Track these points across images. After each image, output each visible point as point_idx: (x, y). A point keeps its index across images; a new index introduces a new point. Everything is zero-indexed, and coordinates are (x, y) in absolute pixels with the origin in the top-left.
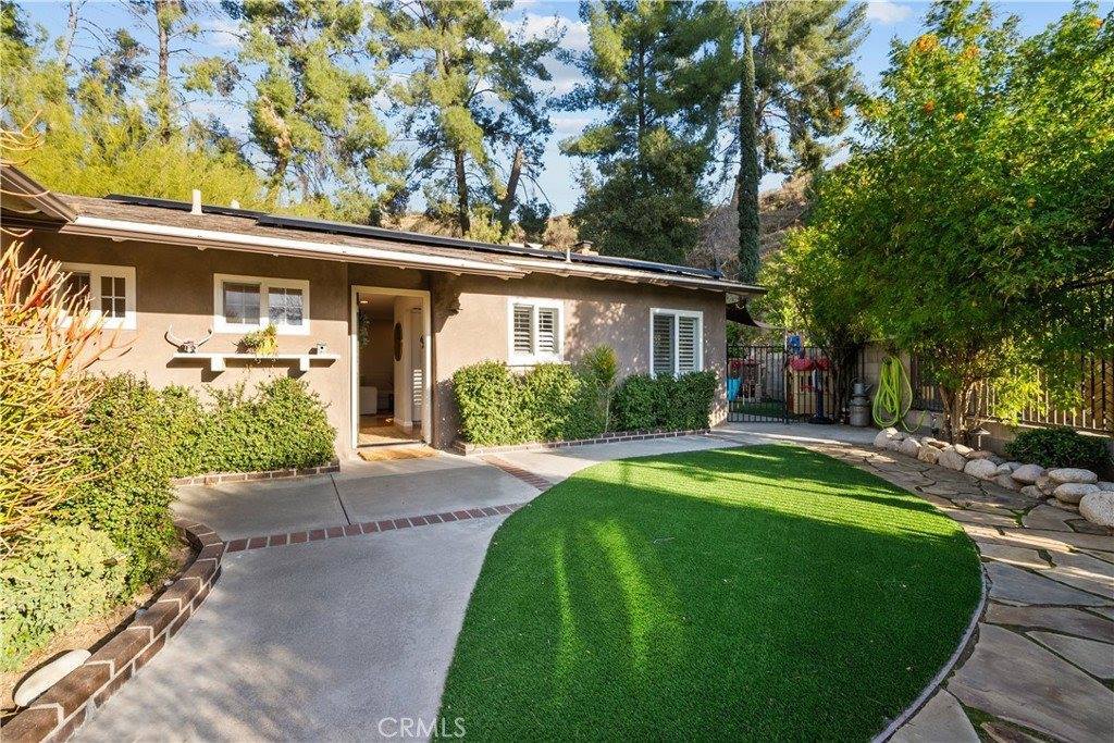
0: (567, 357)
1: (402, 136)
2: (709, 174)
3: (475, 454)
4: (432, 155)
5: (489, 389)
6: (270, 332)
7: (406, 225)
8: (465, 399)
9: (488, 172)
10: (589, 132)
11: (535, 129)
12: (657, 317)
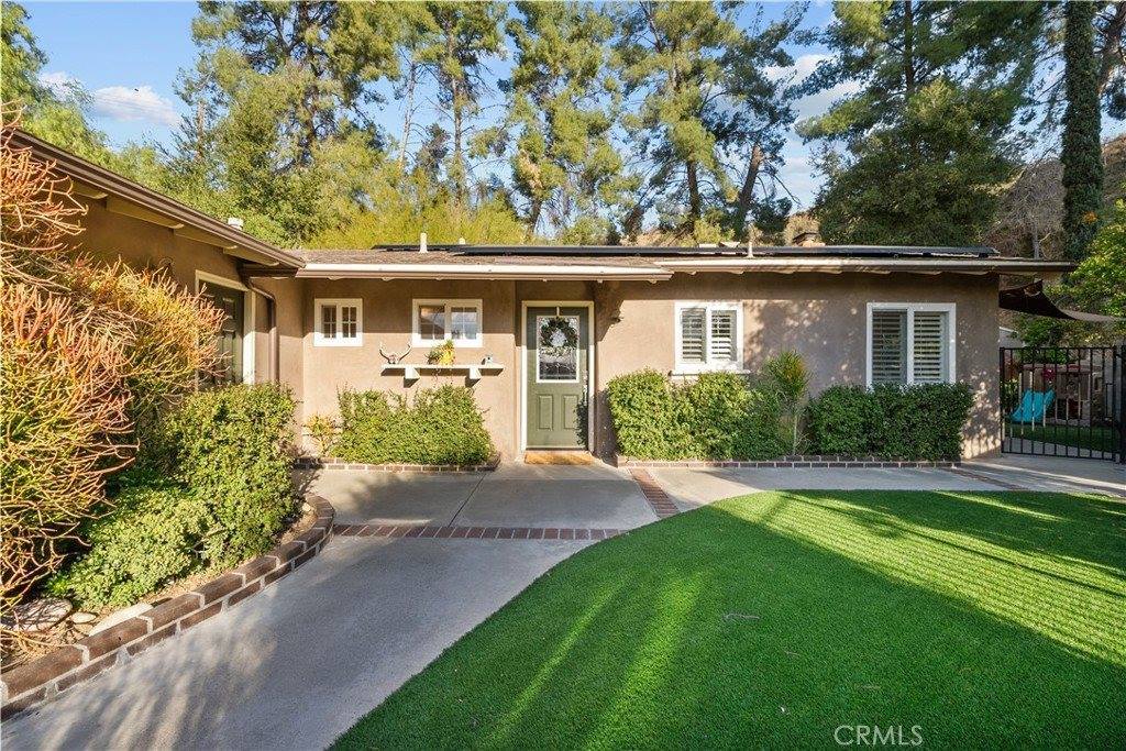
0: (747, 365)
1: (638, 159)
2: (1024, 122)
3: (626, 468)
4: (664, 172)
5: (640, 399)
6: (449, 346)
7: (643, 242)
8: (618, 410)
9: (719, 177)
10: (839, 109)
11: (774, 120)
12: (876, 314)
